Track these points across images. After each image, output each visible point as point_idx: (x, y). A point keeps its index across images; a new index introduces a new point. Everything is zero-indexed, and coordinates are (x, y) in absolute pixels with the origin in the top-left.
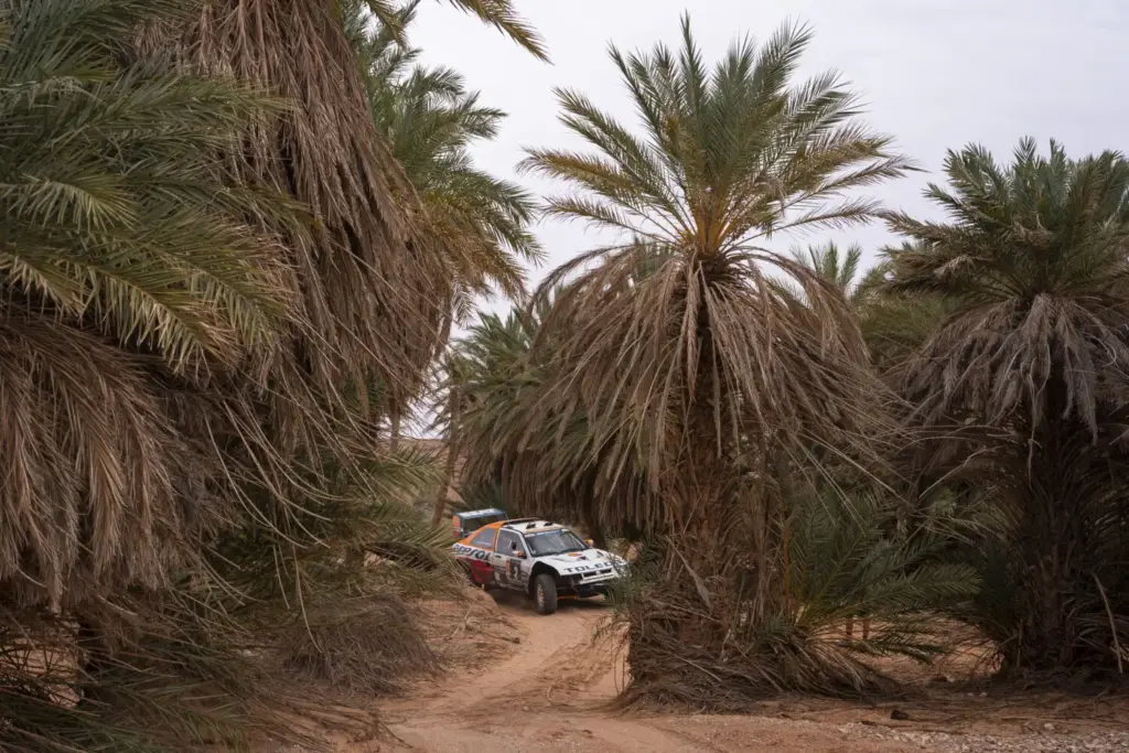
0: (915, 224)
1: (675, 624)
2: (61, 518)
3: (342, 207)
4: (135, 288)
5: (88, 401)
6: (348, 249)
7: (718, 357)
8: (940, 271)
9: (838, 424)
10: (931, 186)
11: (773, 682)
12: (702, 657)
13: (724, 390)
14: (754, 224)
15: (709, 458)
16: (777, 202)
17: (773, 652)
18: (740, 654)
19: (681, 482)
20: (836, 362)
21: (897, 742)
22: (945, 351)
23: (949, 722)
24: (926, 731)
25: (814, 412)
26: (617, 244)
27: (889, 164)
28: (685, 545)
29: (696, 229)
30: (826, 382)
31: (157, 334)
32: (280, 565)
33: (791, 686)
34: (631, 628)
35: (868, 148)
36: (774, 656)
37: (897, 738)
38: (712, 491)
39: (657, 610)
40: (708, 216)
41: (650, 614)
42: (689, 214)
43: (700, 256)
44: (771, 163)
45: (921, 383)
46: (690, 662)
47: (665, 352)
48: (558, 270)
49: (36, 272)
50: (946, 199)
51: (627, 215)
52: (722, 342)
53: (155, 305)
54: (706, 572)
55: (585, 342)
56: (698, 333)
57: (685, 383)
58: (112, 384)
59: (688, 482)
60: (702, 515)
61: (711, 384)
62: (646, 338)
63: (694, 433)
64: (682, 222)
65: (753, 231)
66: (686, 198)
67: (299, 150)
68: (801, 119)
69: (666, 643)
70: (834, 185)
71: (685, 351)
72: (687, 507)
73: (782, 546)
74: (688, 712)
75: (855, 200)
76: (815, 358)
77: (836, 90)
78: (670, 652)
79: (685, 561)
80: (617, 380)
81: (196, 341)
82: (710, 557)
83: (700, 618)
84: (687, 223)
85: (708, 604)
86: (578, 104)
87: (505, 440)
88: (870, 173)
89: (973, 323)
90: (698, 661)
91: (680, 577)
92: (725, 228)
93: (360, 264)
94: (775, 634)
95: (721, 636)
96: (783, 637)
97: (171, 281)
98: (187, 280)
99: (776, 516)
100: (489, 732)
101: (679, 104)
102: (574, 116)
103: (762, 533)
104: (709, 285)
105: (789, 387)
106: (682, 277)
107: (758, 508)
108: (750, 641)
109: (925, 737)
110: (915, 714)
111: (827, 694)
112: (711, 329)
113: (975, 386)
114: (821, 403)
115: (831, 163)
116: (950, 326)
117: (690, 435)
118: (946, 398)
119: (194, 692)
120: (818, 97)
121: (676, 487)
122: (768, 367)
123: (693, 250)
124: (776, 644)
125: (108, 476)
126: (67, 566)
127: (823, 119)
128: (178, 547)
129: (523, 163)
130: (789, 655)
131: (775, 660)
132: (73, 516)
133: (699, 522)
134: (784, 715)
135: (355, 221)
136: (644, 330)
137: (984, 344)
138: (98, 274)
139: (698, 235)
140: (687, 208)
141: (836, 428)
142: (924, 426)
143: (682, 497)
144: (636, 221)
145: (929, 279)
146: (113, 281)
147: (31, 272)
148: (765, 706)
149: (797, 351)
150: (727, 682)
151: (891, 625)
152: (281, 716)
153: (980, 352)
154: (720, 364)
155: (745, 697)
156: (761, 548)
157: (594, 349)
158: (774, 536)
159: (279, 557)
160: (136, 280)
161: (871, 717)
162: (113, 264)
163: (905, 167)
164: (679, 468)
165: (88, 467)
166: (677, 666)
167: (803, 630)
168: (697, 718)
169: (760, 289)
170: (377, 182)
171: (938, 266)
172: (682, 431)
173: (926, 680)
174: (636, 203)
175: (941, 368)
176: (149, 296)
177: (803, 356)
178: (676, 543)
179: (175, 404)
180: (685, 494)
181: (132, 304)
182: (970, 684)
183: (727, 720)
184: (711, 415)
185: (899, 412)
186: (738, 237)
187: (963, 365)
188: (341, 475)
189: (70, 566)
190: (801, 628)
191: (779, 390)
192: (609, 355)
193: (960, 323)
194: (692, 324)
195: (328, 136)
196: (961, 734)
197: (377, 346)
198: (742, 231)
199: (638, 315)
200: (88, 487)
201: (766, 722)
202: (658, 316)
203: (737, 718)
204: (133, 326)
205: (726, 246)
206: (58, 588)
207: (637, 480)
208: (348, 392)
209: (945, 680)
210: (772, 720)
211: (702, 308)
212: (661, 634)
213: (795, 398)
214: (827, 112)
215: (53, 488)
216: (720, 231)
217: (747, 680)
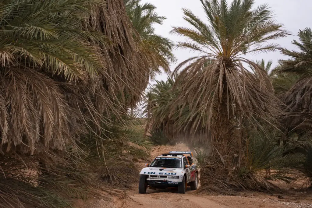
0: (289, 52)
1: (214, 169)
2: (34, 127)
3: (118, 40)
4: (57, 59)
5: (43, 94)
6: (120, 53)
7: (229, 90)
8: (296, 66)
9: (264, 111)
10: (294, 41)
11: (242, 187)
12: (222, 179)
13: (230, 100)
14: (241, 51)
15: (225, 120)
16: (247, 44)
17: (243, 178)
18: (233, 178)
19: (217, 127)
20: (264, 92)
21: (279, 204)
22: (297, 90)
23: (295, 200)
24: (288, 202)
25: (257, 106)
26: (199, 56)
27: (282, 33)
28: (218, 146)
29: (223, 52)
30: (261, 98)
31: (64, 71)
32: (98, 146)
33: (248, 188)
34: (201, 170)
35: (276, 28)
36: (243, 179)
37: (280, 203)
38: (226, 130)
39: (209, 165)
40: (227, 48)
41: (207, 166)
42: (221, 47)
43: (224, 60)
44: (246, 32)
45: (290, 99)
46: (218, 180)
47: (213, 88)
48: (181, 63)
49: (29, 53)
50: (298, 44)
51: (203, 48)
52: (230, 85)
53: (63, 64)
54: (223, 154)
55: (189, 85)
56: (223, 83)
57: (219, 98)
58: (50, 89)
59: (219, 127)
60: (223, 137)
61: (226, 98)
62: (207, 84)
63: (221, 113)
64: (219, 50)
65: (240, 53)
66: (220, 42)
67: (105, 23)
68: (255, 18)
69: (211, 174)
70: (265, 39)
71: (219, 88)
72: (218, 134)
73: (246, 147)
74: (217, 195)
75: (271, 44)
76: (258, 91)
77: (266, 10)
78: (212, 178)
79: (217, 151)
80: (198, 97)
81: (75, 74)
82: (225, 149)
83: (221, 167)
84: (220, 50)
85: (224, 164)
86: (189, 13)
87: (164, 117)
88: (276, 35)
89: (306, 82)
90: (220, 180)
91: (216, 155)
92: (232, 51)
93: (123, 58)
94: (244, 173)
95: (228, 173)
96: (246, 174)
97: (68, 57)
98: (72, 57)
99: (245, 138)
100: (158, 199)
101: (219, 13)
102: (188, 17)
103: (240, 143)
104: (227, 68)
105: (250, 100)
106: (219, 66)
107: (240, 135)
108: (236, 175)
109: (288, 203)
110: (285, 197)
111: (258, 191)
112: (227, 82)
113: (306, 100)
114: (259, 104)
115: (264, 32)
116: (299, 83)
117: (220, 113)
118: (297, 104)
119: (72, 183)
120: (261, 12)
121: (215, 129)
122: (243, 93)
123: (222, 58)
124: (244, 176)
125: (49, 116)
126: (36, 142)
127: (262, 19)
128: (68, 138)
129: (171, 31)
130: (248, 179)
131: (243, 180)
132: (38, 128)
133: (221, 139)
134: (246, 197)
135: (122, 44)
136: (207, 81)
137: (309, 88)
138: (46, 55)
139: (224, 53)
140: (220, 45)
141: (263, 111)
142: (290, 112)
143: (217, 131)
144: (205, 49)
145: (293, 68)
146: (51, 57)
147: (27, 52)
148: (240, 194)
149: (252, 88)
150: (229, 186)
151: (278, 171)
152: (98, 191)
153: (308, 90)
154: (229, 92)
155: (234, 191)
156: (240, 147)
157: (192, 87)
158: (244, 144)
159: (98, 144)
160: (57, 57)
161: (272, 197)
162: (50, 52)
163: (287, 34)
164: (216, 123)
165: (43, 113)
166: (214, 181)
167: (252, 172)
168: (220, 196)
169: (242, 70)
170: (129, 34)
171: (296, 64)
172: (217, 112)
173: (288, 189)
174: (205, 44)
175: (295, 95)
176: (61, 61)
177: (254, 90)
178: (215, 145)
179: (68, 97)
180: (218, 131)
181: (56, 63)
182: (301, 190)
183: (229, 197)
184: (226, 108)
185: (283, 108)
186: (235, 54)
187: (302, 94)
188: (116, 120)
189: (37, 142)
190: (251, 171)
191: (247, 100)
192: (196, 89)
193: (302, 82)
194: (221, 80)
195: (114, 19)
196: (298, 203)
197: (127, 82)
198: (237, 53)
199: (205, 77)
200: (43, 119)
201: (241, 198)
202: (211, 77)
203: (232, 196)
204: (57, 70)
205: (232, 56)
206: (33, 148)
207: (203, 129)
208: (119, 96)
209: (294, 188)
210: (242, 197)
211: (224, 75)
212: (210, 172)
213: (251, 102)
214: (263, 17)
215: (32, 119)
216: (230, 52)
217: (235, 186)
